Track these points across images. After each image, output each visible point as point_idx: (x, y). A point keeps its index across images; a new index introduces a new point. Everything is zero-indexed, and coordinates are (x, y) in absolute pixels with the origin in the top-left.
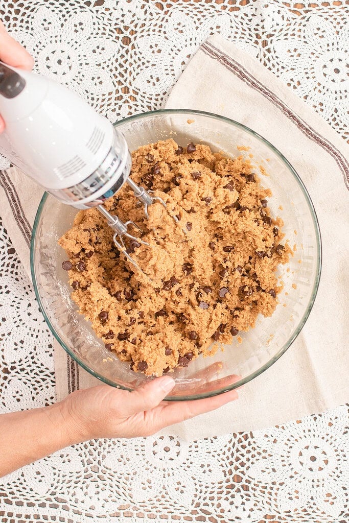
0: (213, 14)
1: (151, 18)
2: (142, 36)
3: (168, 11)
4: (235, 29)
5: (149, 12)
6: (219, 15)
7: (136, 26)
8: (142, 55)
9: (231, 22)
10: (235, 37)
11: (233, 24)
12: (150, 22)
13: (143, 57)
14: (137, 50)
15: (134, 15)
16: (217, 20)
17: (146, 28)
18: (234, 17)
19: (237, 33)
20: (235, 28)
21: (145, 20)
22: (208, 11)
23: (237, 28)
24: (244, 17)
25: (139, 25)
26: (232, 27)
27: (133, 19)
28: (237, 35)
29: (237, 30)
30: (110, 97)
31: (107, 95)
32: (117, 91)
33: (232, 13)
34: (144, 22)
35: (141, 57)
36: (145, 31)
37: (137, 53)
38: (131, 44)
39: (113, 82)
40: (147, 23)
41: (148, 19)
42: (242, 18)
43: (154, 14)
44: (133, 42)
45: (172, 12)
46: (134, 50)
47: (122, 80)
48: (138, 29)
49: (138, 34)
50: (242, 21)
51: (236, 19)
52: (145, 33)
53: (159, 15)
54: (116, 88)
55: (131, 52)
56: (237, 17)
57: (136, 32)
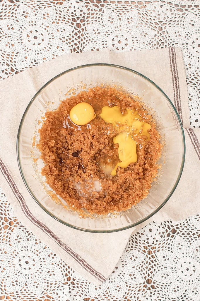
0: (99, 296)
1: (135, 295)
2: (140, 284)
3: (125, 299)
4: (87, 287)
5: (136, 298)
6: (96, 296)
7: (144, 290)
8: (140, 273)
9: (89, 292)
10: (86, 283)
11: (87, 290)
12: (135, 292)
13: (140, 272)
14: (143, 276)
15: (144, 297)
16: (97, 293)
17: (138, 289)
18: (87, 295)
19: (86, 285)
20: (87, 289)
21: (138, 294)
22: (102, 298)
23: (85, 289)
24: (81, 295)
25: (142, 291)
26: (88, 289)
27: (145, 294)
28: (85, 284)
29: (86, 287)
30: (159, 249)
31: (160, 250)
32: (155, 252)
33: (88, 297)
34: (139, 292)
35: (141, 272)
36: (138, 287)
37: (143, 274)
38: (147, 279)
39: (157, 257)
40: (137, 292)
41: (137, 294)
42: (82, 294)
43: (133, 297)
44: (145, 281)
45: (123, 298)
46: (145, 276)
47: (152, 259)
49: (142, 285)
50: (82, 293)
51: (86, 293)
52: (139, 286)
53: (130, 296)
54: (155, 254)
56: (85, 295)
57: (143, 287)
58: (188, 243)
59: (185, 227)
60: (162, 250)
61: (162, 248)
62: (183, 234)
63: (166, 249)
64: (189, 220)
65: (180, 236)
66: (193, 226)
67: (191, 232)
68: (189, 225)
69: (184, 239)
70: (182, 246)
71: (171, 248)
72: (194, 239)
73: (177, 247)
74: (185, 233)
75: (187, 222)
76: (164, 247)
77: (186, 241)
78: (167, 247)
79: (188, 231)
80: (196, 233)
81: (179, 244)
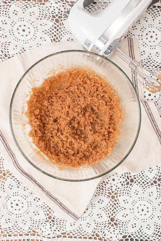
0: (74, 231)
1: (101, 230)
2: (105, 222)
3: (94, 233)
4: (64, 224)
5: (102, 232)
6: (71, 231)
9: (65, 228)
10: (64, 221)
11: (64, 227)
12: (102, 228)
13: (105, 212)
15: (109, 231)
16: (72, 229)
17: (104, 225)
18: (64, 230)
21: (104, 229)
22: (76, 233)
23: (63, 225)
24: (60, 230)
25: (107, 227)
26: (65, 225)
27: (109, 229)
28: (63, 222)
29: (63, 224)
30: (120, 194)
32: (117, 197)
33: (65, 232)
34: (105, 228)
36: (104, 224)
37: (108, 214)
38: (111, 218)
39: (119, 201)
40: (103, 228)
41: (103, 229)
42: (60, 229)
45: (92, 232)
46: (109, 215)
47: (115, 202)
48: (107, 225)
49: (107, 222)
50: (61, 228)
52: (104, 223)
53: (98, 231)
55: (110, 215)
56: (63, 230)
57: (108, 224)
58: (143, 190)
59: (140, 177)
60: (123, 195)
61: (123, 194)
62: (139, 183)
63: (126, 194)
64: (144, 172)
65: (137, 184)
66: (147, 176)
67: (146, 181)
68: (144, 176)
69: (140, 186)
70: (138, 192)
71: (130, 194)
72: (147, 186)
73: (135, 193)
74: (140, 182)
75: (142, 174)
76: (124, 193)
77: (141, 188)
78: (127, 193)
79: (143, 181)
80: (149, 182)
81: (136, 191)
